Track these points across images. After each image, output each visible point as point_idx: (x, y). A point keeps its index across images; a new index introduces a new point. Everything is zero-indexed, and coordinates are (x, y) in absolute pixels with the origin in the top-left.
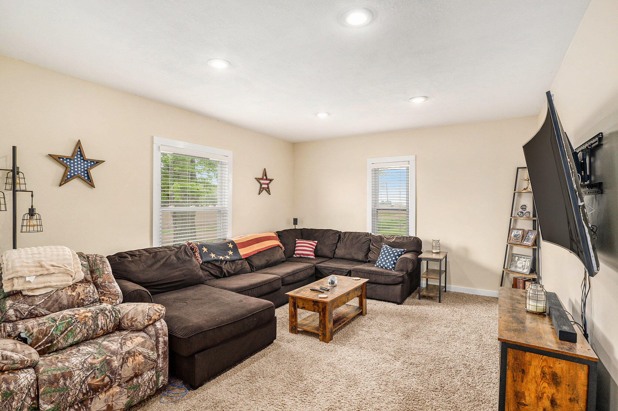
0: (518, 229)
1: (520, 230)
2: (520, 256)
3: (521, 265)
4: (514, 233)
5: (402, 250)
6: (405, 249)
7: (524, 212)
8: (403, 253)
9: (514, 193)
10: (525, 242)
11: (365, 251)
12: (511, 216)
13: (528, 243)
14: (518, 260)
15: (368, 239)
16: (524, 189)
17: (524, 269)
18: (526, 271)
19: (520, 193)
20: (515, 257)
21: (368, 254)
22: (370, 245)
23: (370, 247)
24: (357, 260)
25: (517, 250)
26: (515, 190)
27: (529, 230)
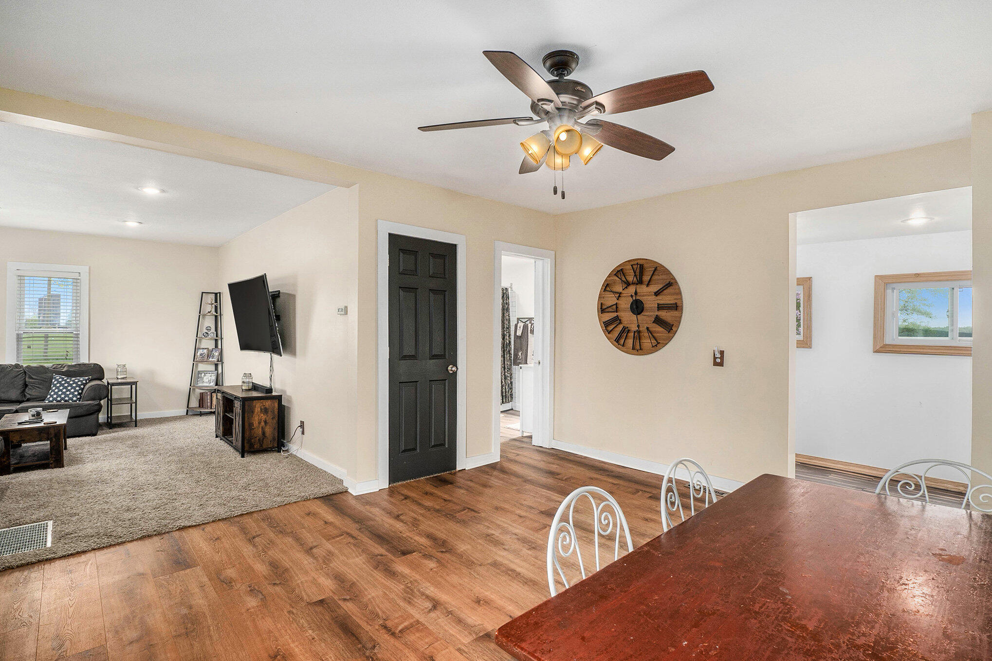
0: (203, 349)
1: (205, 349)
2: (206, 372)
3: (207, 380)
4: (200, 352)
5: (87, 378)
6: (90, 377)
7: (209, 333)
8: (88, 381)
9: (200, 316)
10: (210, 359)
11: (20, 386)
12: (197, 337)
13: (213, 359)
14: (205, 375)
15: (20, 372)
16: (209, 312)
17: (210, 383)
18: (213, 384)
19: (204, 315)
20: (201, 374)
21: (24, 390)
22: (25, 379)
23: (26, 382)
24: (7, 400)
25: (202, 367)
26: (200, 313)
27: (213, 349)
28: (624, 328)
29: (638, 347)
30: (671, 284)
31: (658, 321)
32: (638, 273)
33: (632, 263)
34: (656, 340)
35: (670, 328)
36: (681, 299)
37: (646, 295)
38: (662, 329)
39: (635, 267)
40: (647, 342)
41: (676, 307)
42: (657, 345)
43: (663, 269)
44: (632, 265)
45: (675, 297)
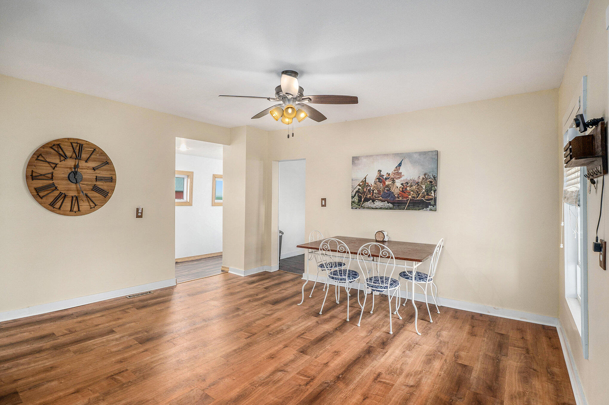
28: (61, 194)
29: (76, 209)
30: (106, 162)
31: (95, 189)
32: (77, 151)
33: (72, 141)
34: (94, 203)
35: (106, 194)
36: (115, 175)
37: (85, 169)
38: (100, 195)
39: (74, 145)
40: (84, 205)
41: (112, 180)
42: (94, 207)
43: (101, 151)
44: (71, 143)
45: (111, 173)
